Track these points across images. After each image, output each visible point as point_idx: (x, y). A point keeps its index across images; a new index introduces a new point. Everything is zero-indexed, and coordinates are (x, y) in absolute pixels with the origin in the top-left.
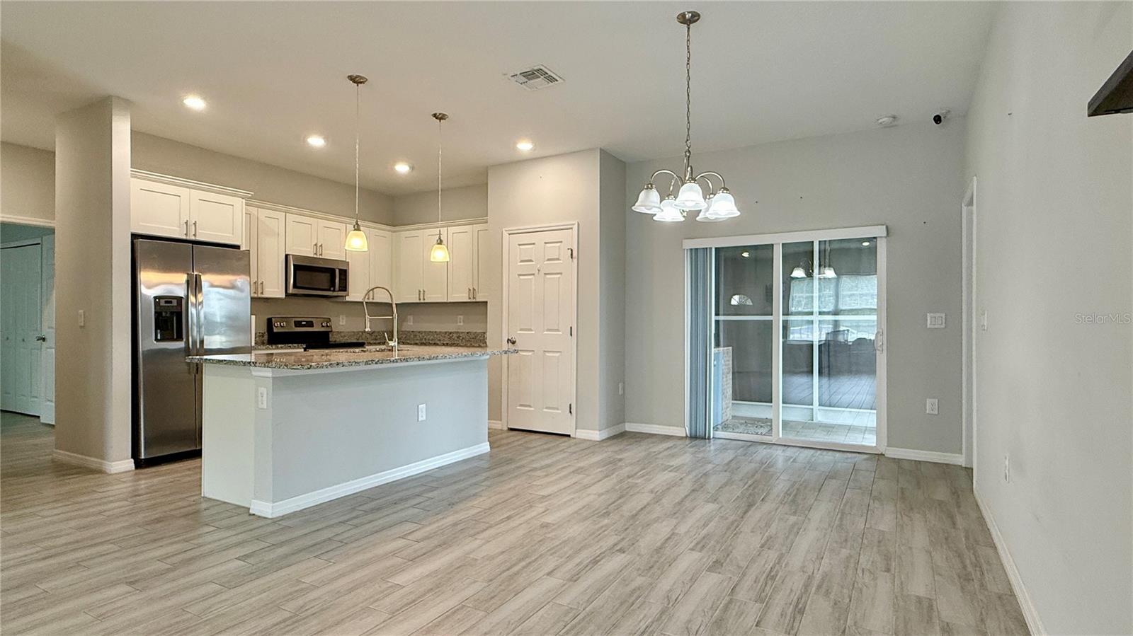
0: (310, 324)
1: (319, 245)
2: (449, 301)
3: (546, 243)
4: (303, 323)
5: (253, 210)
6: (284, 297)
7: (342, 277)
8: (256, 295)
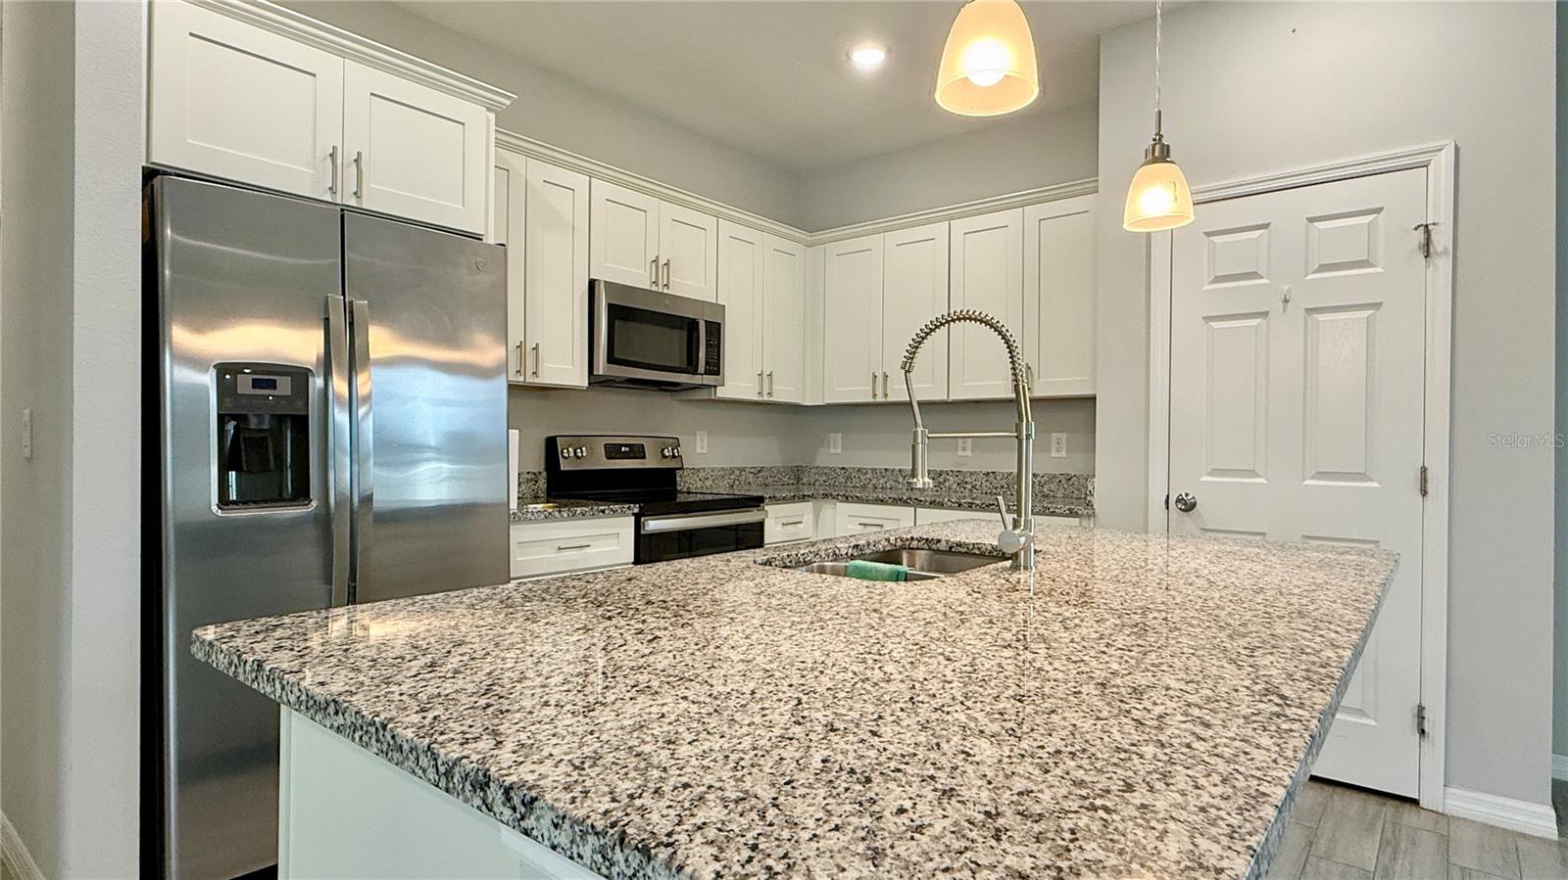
0: (637, 452)
1: (662, 261)
2: (952, 398)
3: (1311, 220)
4: (623, 449)
5: (515, 161)
6: (586, 385)
7: (710, 340)
8: (521, 378)
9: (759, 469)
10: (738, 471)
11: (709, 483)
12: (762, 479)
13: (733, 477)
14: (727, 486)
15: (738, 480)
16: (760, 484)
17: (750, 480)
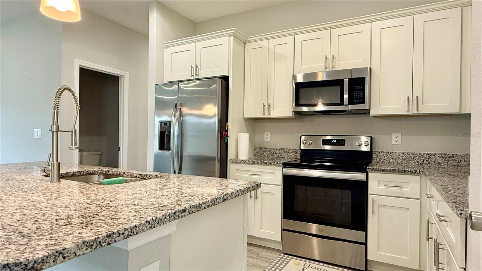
0: (341, 143)
4: (333, 141)
5: (264, 43)
6: (292, 116)
7: (357, 87)
8: (266, 116)
9: (450, 155)
10: (428, 156)
11: (399, 161)
12: (455, 162)
13: (422, 159)
14: (417, 163)
15: (427, 161)
16: (452, 164)
17: (440, 161)
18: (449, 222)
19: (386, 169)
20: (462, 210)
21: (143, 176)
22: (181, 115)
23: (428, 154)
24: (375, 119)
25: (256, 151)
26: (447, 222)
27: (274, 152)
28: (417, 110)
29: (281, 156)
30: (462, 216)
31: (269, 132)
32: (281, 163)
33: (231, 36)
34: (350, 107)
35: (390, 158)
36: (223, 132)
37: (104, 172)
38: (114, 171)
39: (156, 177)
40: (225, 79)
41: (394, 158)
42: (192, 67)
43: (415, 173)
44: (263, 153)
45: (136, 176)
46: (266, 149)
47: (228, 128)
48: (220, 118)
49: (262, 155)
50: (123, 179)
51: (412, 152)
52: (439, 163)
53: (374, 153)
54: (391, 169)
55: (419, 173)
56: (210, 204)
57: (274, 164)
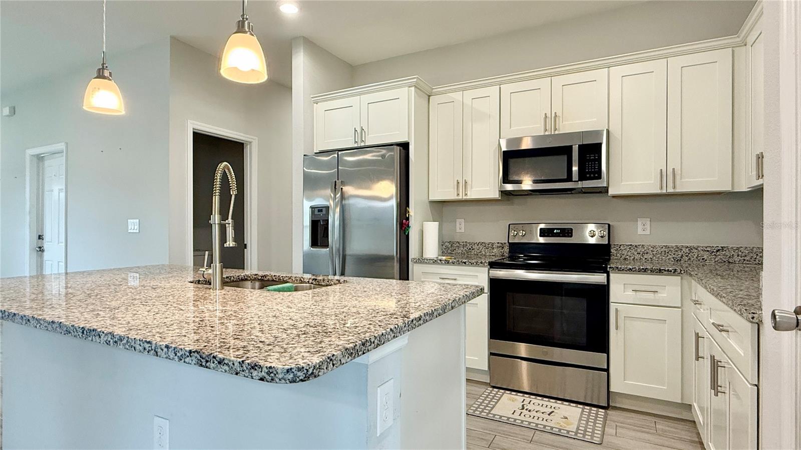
0: (567, 233)
1: (552, 115)
4: (555, 231)
5: (457, 96)
6: (498, 197)
7: (590, 157)
8: (460, 197)
9: (719, 248)
10: (687, 249)
11: (648, 256)
12: (725, 257)
13: (680, 253)
14: (672, 260)
15: (687, 256)
16: (720, 261)
17: (705, 257)
18: (732, 332)
19: (635, 268)
20: (754, 313)
21: (318, 282)
22: (343, 197)
23: (687, 247)
24: (614, 199)
25: (444, 247)
26: (728, 332)
27: (470, 247)
28: (674, 187)
29: (481, 254)
30: (754, 321)
31: (463, 220)
32: (487, 262)
33: (411, 87)
34: (580, 185)
35: (636, 253)
36: (403, 221)
37: (260, 278)
38: (275, 276)
39: (337, 282)
40: (405, 146)
41: (641, 253)
42: (356, 131)
43: (674, 272)
44: (455, 249)
45: (309, 282)
46: (459, 243)
47: (409, 215)
48: (399, 200)
49: (453, 252)
50: (292, 286)
51: (665, 245)
52: (703, 259)
53: (612, 246)
54: (642, 267)
55: (680, 273)
56: (441, 312)
57: (477, 264)
